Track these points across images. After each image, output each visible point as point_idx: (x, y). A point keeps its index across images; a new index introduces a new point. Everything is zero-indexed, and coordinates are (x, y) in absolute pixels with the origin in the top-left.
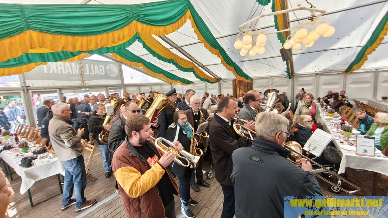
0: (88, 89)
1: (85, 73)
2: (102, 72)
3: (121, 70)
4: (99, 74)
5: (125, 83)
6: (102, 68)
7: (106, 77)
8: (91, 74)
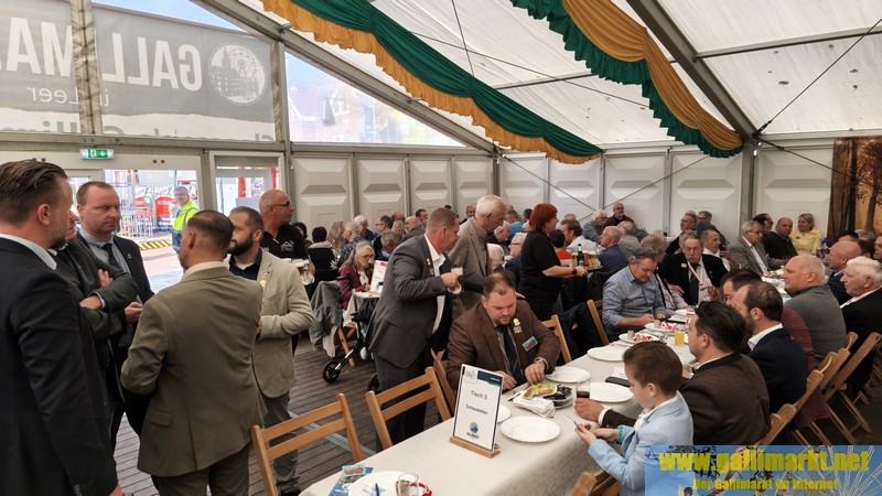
0: (110, 153)
1: (106, 77)
2: (191, 79)
3: (277, 78)
4: (175, 85)
5: (293, 138)
6: (189, 60)
7: (207, 101)
8: (132, 80)
